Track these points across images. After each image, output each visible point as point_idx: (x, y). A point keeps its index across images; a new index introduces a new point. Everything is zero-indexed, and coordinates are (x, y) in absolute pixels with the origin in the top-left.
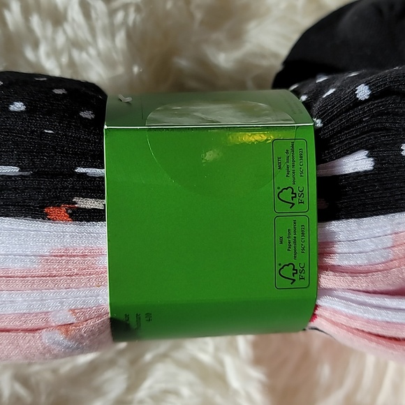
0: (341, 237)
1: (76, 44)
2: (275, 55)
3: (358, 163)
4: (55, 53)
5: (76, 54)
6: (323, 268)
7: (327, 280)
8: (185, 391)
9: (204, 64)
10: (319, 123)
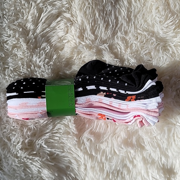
0: (78, 100)
1: (42, 71)
2: (77, 71)
3: (81, 89)
4: (39, 73)
5: (42, 73)
6: (76, 104)
7: (76, 106)
8: (62, 128)
9: (65, 73)
10: (75, 84)
